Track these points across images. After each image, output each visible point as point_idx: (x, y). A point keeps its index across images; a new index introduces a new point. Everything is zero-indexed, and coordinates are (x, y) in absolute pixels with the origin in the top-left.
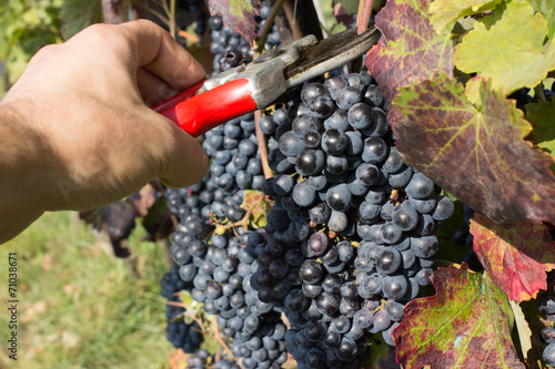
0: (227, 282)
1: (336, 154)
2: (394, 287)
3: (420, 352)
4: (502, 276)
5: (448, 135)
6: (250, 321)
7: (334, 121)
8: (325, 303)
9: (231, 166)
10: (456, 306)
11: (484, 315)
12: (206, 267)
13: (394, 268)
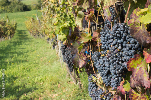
0: (102, 65)
1: (119, 34)
2: (128, 58)
3: (131, 68)
4: (146, 59)
5: (137, 31)
6: (106, 72)
7: (119, 29)
8: (117, 62)
9: (105, 45)
10: (138, 61)
11: (143, 64)
12: (99, 62)
13: (127, 55)
